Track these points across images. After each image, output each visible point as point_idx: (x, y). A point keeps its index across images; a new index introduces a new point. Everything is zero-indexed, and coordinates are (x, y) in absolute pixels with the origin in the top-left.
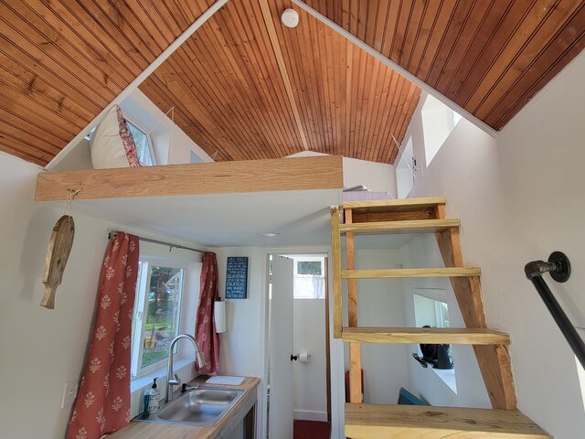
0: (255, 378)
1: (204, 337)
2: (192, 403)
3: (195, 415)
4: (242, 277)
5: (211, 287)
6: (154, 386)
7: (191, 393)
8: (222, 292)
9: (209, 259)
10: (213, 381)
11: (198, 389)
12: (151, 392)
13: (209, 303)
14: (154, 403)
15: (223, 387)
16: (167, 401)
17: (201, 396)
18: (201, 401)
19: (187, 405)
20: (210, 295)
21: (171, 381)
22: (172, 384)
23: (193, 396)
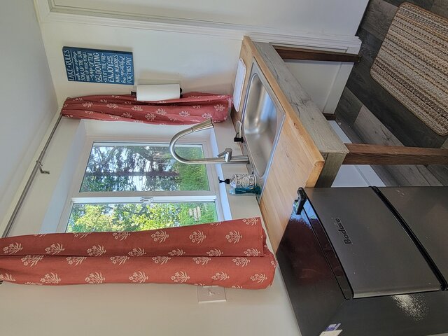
0: (243, 45)
1: (184, 113)
2: (257, 130)
3: (270, 127)
4: (97, 57)
5: (115, 106)
6: (228, 181)
7: (246, 132)
8: (124, 89)
9: (74, 109)
10: (237, 102)
11: (243, 122)
12: (233, 185)
13: (139, 109)
14: (246, 181)
15: (246, 89)
16: (248, 162)
17: (251, 119)
18: (257, 120)
19: (258, 136)
20: (127, 107)
21: (226, 160)
22: (230, 157)
23: (249, 130)
